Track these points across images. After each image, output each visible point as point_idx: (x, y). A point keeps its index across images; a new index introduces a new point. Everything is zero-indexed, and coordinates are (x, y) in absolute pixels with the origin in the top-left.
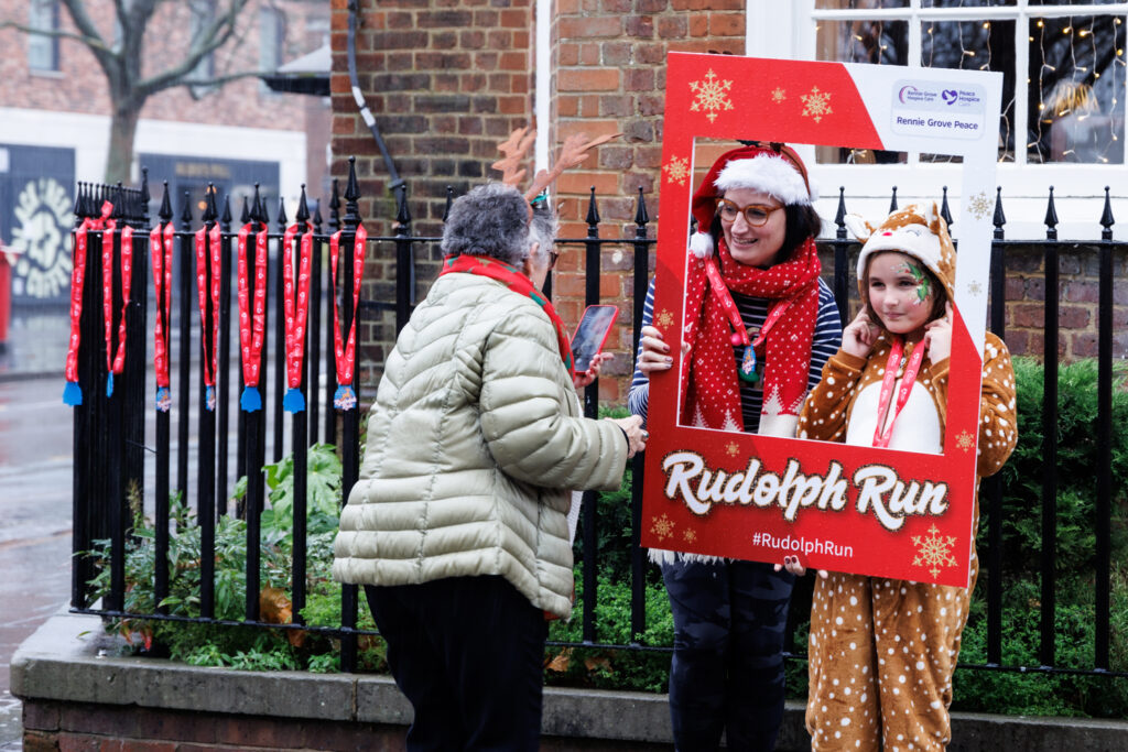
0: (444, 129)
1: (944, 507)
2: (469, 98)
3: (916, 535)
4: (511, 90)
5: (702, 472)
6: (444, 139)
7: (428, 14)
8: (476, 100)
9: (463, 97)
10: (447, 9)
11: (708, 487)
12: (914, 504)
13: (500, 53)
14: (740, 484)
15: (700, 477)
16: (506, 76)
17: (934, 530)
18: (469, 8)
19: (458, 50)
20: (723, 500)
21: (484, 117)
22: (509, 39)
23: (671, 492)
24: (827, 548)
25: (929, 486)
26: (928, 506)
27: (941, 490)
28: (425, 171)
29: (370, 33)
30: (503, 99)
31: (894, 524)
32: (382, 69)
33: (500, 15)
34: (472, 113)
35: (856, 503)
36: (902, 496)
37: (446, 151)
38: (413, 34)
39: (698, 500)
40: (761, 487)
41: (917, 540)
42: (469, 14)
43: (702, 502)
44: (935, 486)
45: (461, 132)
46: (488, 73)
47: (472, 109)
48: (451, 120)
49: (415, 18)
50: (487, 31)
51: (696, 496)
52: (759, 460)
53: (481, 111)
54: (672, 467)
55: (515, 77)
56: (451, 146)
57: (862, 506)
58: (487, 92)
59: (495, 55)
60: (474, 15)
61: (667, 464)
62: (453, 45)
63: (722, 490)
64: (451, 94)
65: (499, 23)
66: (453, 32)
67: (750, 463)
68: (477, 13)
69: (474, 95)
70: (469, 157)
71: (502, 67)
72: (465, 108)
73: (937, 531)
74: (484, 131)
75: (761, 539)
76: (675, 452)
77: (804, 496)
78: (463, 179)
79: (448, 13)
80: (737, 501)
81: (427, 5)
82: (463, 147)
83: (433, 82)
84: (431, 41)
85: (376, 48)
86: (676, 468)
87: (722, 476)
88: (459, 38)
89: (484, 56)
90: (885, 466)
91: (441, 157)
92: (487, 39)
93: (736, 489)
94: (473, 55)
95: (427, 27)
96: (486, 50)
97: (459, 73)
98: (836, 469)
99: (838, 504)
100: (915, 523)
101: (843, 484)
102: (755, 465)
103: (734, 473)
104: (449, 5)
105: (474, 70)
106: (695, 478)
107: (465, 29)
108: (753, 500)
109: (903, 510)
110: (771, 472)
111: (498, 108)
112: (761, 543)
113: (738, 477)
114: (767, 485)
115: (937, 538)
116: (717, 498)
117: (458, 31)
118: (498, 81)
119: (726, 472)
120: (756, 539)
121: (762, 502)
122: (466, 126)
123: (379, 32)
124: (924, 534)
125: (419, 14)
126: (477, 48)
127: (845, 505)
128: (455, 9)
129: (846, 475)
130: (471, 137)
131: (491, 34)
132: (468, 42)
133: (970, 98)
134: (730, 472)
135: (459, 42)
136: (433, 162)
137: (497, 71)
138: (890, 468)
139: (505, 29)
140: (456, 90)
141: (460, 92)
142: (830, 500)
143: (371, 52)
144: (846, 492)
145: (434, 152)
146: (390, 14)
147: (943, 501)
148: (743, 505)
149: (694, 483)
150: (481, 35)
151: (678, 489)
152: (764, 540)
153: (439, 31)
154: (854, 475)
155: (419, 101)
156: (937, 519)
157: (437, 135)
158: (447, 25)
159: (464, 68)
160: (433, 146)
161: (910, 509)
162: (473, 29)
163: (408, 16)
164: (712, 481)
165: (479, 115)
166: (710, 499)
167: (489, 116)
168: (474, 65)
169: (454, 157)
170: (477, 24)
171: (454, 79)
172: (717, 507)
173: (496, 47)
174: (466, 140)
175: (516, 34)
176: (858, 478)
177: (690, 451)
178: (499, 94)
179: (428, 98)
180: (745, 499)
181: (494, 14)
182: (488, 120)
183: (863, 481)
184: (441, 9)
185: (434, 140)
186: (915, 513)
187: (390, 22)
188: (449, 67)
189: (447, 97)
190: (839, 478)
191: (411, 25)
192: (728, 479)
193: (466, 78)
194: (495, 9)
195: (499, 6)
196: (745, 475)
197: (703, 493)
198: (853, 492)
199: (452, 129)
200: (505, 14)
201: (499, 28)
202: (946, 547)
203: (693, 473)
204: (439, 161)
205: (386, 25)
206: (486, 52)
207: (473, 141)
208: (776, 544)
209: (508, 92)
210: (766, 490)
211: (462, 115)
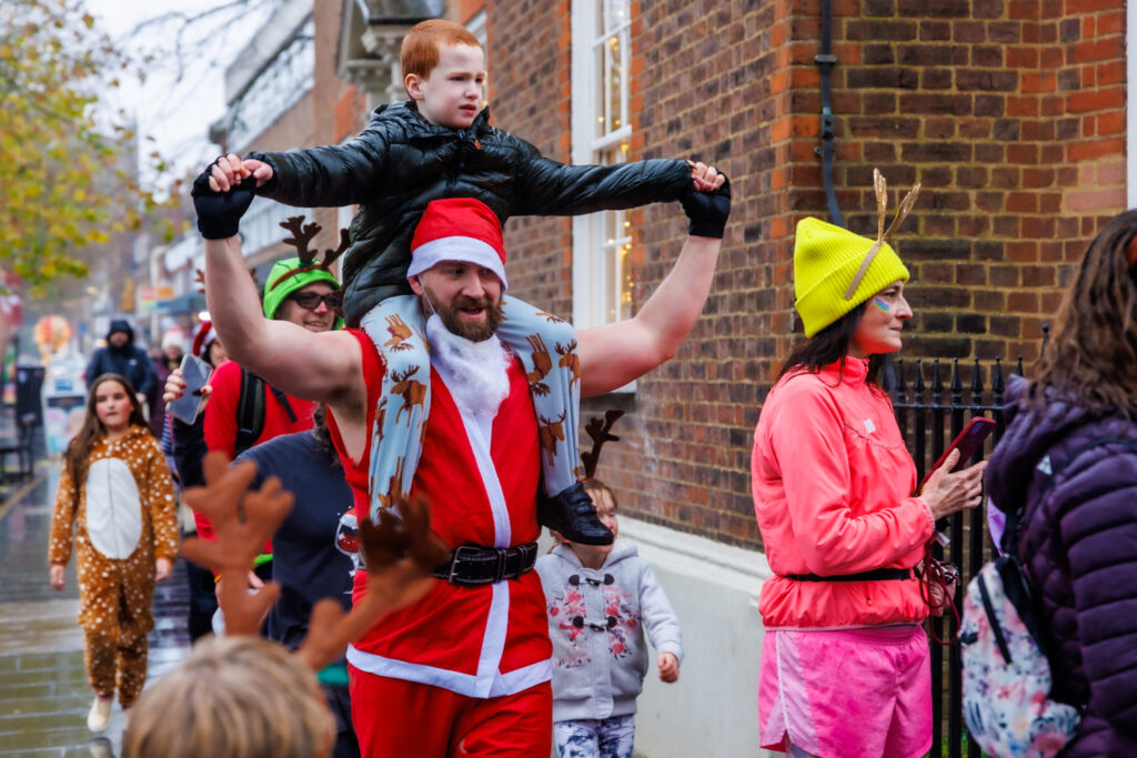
0: (939, 279)
2: (969, 243)
4: (1020, 234)
6: (937, 290)
7: (916, 146)
8: (978, 245)
9: (961, 242)
10: (938, 141)
13: (1007, 193)
16: (1014, 219)
18: (966, 141)
19: (953, 187)
21: (988, 265)
22: (1017, 177)
28: (915, 327)
29: (844, 166)
30: (1010, 244)
32: (858, 209)
33: (1005, 150)
34: (973, 260)
37: (938, 303)
38: (898, 167)
42: (968, 147)
45: (958, 282)
46: (991, 215)
47: (973, 256)
48: (946, 268)
49: (899, 151)
50: (991, 167)
53: (985, 258)
55: (1024, 219)
56: (947, 298)
58: (990, 237)
59: (1000, 195)
60: (974, 149)
62: (948, 182)
64: (945, 238)
65: (1005, 159)
66: (947, 168)
68: (977, 146)
69: (975, 239)
70: (970, 310)
71: (1009, 208)
72: (964, 254)
74: (988, 280)
78: (963, 336)
79: (941, 145)
81: (914, 136)
82: (962, 299)
83: (922, 224)
84: (919, 176)
85: (850, 184)
88: (955, 173)
89: (986, 195)
91: (934, 310)
92: (990, 177)
94: (973, 194)
95: (917, 160)
96: (989, 188)
97: (957, 214)
104: (942, 136)
105: (974, 211)
107: (964, 164)
111: (1005, 255)
117: (954, 166)
118: (1004, 225)
122: (963, 274)
123: (855, 164)
125: (904, 146)
126: (978, 186)
128: (949, 141)
130: (973, 288)
131: (995, 171)
132: (965, 178)
135: (954, 180)
136: (925, 315)
137: (1002, 213)
139: (1012, 165)
140: (951, 233)
141: (957, 235)
143: (844, 187)
145: (924, 305)
146: (867, 145)
150: (983, 172)
153: (930, 166)
155: (907, 246)
157: (929, 285)
158: (941, 160)
159: (960, 209)
160: (925, 298)
162: (973, 164)
163: (891, 148)
165: (982, 263)
167: (994, 264)
168: (973, 206)
169: (951, 311)
170: (977, 159)
171: (949, 221)
173: (1000, 184)
174: (965, 290)
175: (1025, 171)
178: (1008, 239)
179: (914, 242)
181: (1001, 148)
182: (992, 269)
184: (931, 140)
185: (925, 290)
187: (866, 154)
188: (942, 207)
189: (941, 242)
191: (894, 158)
193: (964, 221)
194: (1000, 143)
195: (1004, 139)
199: (948, 279)
200: (1011, 148)
201: (1005, 164)
204: (933, 315)
205: (862, 156)
206: (989, 191)
207: (975, 292)
209: (1017, 237)
211: (960, 262)
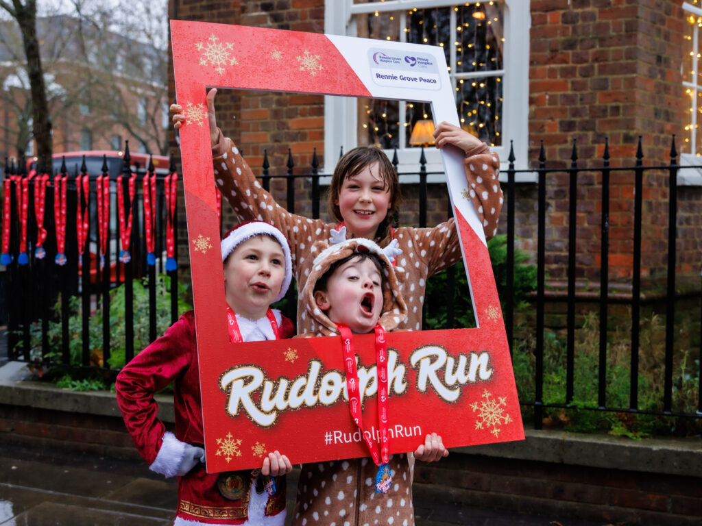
1: (490, 372)
3: (472, 402)
5: (263, 383)
11: (272, 397)
12: (466, 374)
14: (304, 387)
15: (261, 389)
17: (487, 395)
20: (288, 407)
23: (233, 409)
24: (397, 432)
25: (474, 356)
26: (478, 374)
27: (485, 358)
31: (452, 396)
35: (417, 384)
36: (454, 370)
39: (263, 411)
40: (325, 386)
41: (475, 407)
43: (268, 413)
44: (479, 356)
51: (259, 408)
52: (319, 361)
54: (230, 385)
57: (422, 386)
61: (224, 382)
63: (286, 397)
67: (310, 365)
73: (489, 394)
75: (333, 437)
76: (232, 369)
77: (368, 387)
80: (303, 405)
86: (235, 384)
87: (284, 383)
90: (434, 345)
93: (300, 393)
98: (393, 356)
99: (400, 388)
100: (470, 391)
101: (402, 369)
102: (316, 366)
103: (296, 378)
106: (256, 391)
108: (318, 401)
109: (457, 381)
110: (332, 371)
112: (333, 441)
113: (301, 381)
114: (331, 383)
115: (490, 401)
116: (282, 406)
119: (288, 379)
120: (328, 438)
121: (327, 401)
124: (480, 400)
127: (406, 388)
129: (403, 359)
133: (426, 62)
134: (292, 378)
138: (440, 346)
142: (392, 386)
144: (405, 375)
147: (488, 368)
148: (309, 408)
149: (256, 397)
151: (241, 405)
152: (335, 438)
154: (409, 359)
156: (488, 384)
161: (463, 380)
164: (275, 390)
166: (275, 409)
172: (284, 416)
176: (414, 360)
177: (247, 365)
180: (311, 401)
183: (419, 363)
186: (468, 382)
190: (397, 364)
192: (290, 385)
196: (307, 378)
197: (267, 404)
198: (412, 375)
202: (500, 407)
203: (253, 386)
208: (348, 439)
210: (330, 388)
